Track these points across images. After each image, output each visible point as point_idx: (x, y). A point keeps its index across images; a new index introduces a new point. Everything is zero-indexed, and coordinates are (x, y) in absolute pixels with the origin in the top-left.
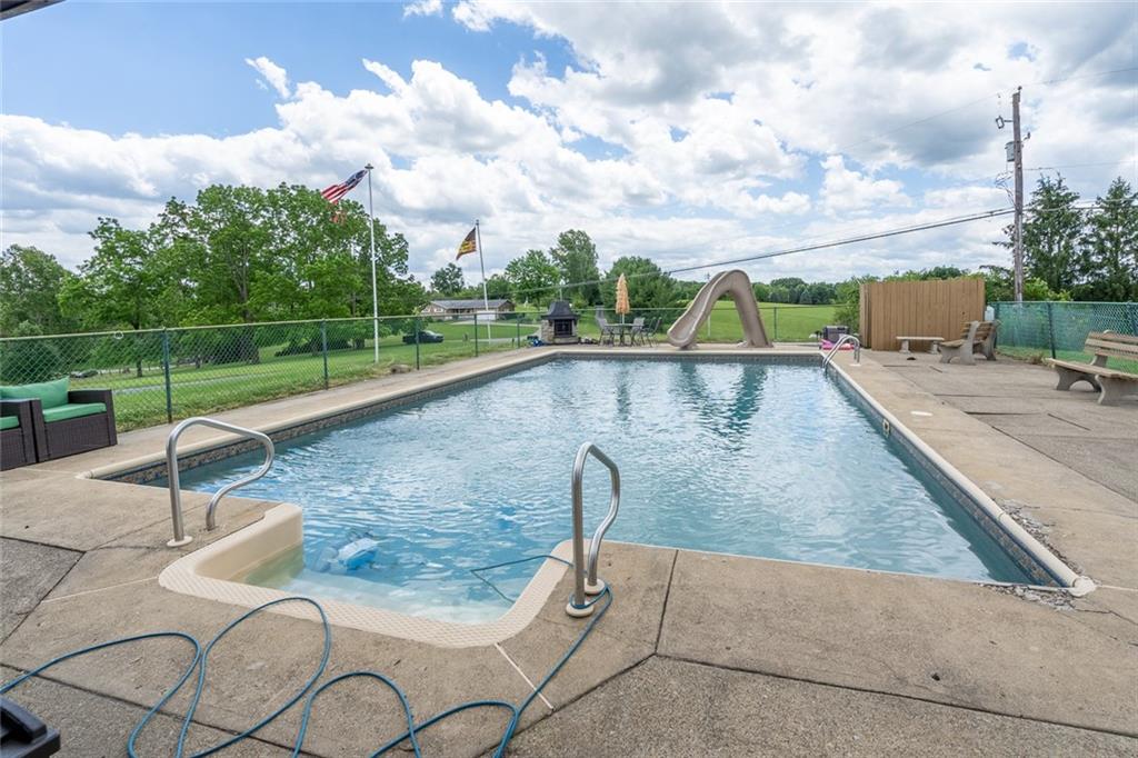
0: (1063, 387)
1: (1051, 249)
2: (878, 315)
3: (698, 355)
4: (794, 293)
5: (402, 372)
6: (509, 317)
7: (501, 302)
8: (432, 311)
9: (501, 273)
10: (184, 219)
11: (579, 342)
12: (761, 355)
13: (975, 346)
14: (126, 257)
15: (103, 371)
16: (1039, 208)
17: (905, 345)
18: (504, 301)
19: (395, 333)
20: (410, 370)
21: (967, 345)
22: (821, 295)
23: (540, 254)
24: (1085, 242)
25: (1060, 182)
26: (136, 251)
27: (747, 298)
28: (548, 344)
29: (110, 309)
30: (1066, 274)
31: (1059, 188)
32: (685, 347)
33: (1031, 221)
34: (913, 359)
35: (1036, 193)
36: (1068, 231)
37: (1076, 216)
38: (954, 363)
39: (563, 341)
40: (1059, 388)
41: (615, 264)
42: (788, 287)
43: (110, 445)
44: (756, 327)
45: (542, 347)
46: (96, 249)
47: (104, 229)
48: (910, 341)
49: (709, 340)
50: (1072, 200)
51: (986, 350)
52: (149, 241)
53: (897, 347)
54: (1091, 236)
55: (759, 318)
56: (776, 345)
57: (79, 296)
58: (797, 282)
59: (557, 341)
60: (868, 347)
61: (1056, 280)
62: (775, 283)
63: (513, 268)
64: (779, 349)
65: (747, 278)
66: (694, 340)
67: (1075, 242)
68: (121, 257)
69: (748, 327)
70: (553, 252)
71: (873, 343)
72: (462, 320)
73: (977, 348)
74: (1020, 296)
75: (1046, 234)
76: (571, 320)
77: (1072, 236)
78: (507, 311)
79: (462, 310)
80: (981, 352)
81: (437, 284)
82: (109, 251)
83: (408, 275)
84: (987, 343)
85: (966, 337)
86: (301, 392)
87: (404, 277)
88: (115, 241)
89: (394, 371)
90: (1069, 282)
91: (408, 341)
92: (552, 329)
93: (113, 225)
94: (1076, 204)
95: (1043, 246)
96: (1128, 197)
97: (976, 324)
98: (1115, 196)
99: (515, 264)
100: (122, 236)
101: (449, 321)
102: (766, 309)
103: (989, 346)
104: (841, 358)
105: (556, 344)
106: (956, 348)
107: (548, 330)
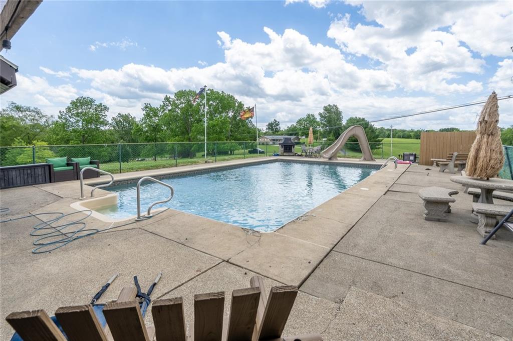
5: (209, 163)
8: (264, 140)
9: (295, 124)
10: (170, 103)
11: (295, 155)
12: (370, 165)
14: (153, 117)
15: (147, 159)
18: (295, 136)
20: (212, 162)
21: (451, 164)
23: (313, 116)
26: (156, 115)
27: (363, 138)
28: (281, 155)
29: (148, 136)
32: (330, 159)
34: (429, 169)
38: (446, 172)
39: (287, 154)
41: (347, 120)
43: (97, 177)
44: (367, 152)
46: (144, 114)
47: (146, 107)
52: (160, 111)
55: (368, 148)
56: (377, 160)
57: (138, 132)
59: (285, 154)
63: (299, 122)
68: (151, 117)
69: (364, 151)
70: (320, 114)
72: (276, 144)
76: (291, 146)
78: (296, 141)
79: (277, 140)
81: (269, 128)
82: (148, 115)
85: (451, 160)
86: (167, 167)
88: (150, 111)
89: (206, 162)
91: (250, 152)
92: (283, 149)
93: (149, 106)
97: (456, 154)
99: (300, 120)
100: (152, 109)
101: (271, 144)
105: (284, 156)
106: (446, 165)
107: (280, 150)
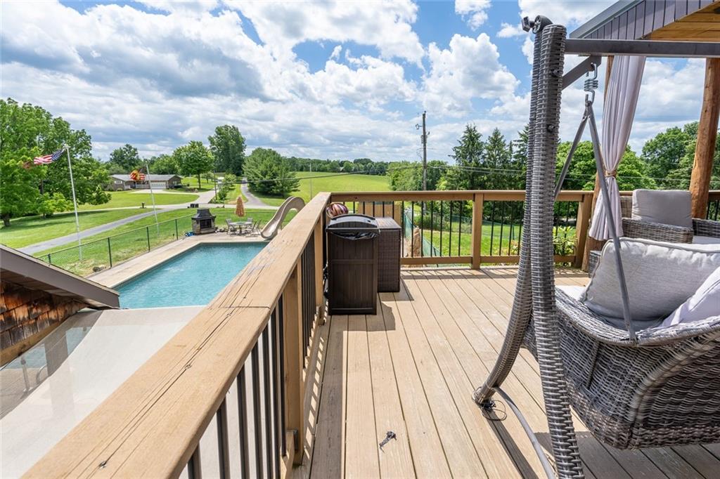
5: (101, 270)
7: (169, 176)
11: (216, 231)
16: (466, 140)
20: (105, 268)
24: (484, 157)
25: (475, 128)
28: (197, 234)
31: (474, 131)
33: (463, 146)
35: (465, 132)
36: (478, 152)
37: (481, 144)
39: (206, 231)
42: (363, 164)
45: (192, 238)
50: (479, 137)
58: (368, 161)
59: (202, 232)
62: (356, 162)
67: (480, 157)
75: (469, 153)
76: (210, 219)
77: (479, 154)
81: (116, 160)
92: (199, 225)
94: (481, 140)
96: (500, 137)
98: (495, 136)
99: (180, 150)
105: (202, 234)
107: (196, 226)
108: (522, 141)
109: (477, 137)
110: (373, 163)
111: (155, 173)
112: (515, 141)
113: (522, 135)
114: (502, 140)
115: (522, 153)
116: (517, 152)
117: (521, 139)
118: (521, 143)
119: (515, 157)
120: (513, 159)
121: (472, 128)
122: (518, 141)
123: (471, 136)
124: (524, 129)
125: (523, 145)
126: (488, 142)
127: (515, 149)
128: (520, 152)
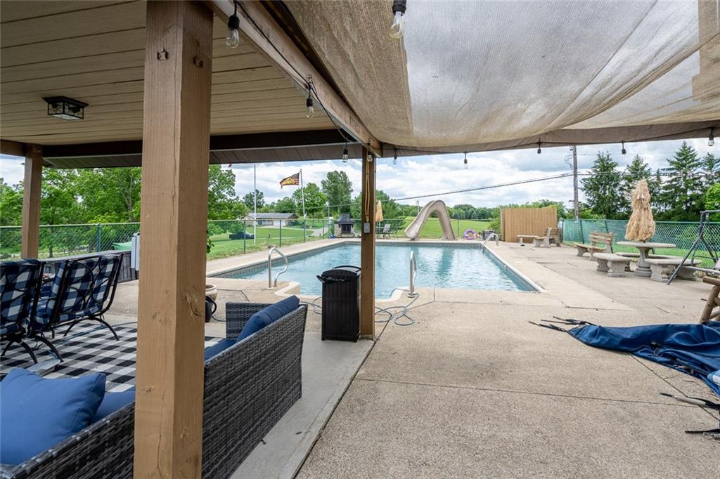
0: (580, 255)
1: (605, 193)
2: (508, 224)
3: (420, 243)
4: (467, 213)
6: (295, 224)
7: (289, 215)
9: (290, 197)
11: (354, 237)
12: (452, 244)
13: (550, 239)
14: (48, 180)
16: (598, 170)
17: (521, 239)
18: (292, 214)
19: (225, 232)
21: (547, 239)
22: (483, 215)
23: (315, 185)
24: (621, 189)
25: (608, 156)
27: (445, 216)
28: (338, 238)
30: (613, 206)
31: (608, 159)
32: (413, 239)
33: (594, 177)
34: (523, 245)
35: (596, 162)
36: (613, 183)
37: (617, 175)
38: (542, 247)
39: (346, 236)
40: (578, 256)
42: (464, 210)
44: (449, 230)
45: (334, 239)
48: (523, 238)
49: (424, 237)
50: (615, 166)
51: (556, 242)
53: (517, 241)
54: (625, 186)
55: (450, 225)
56: (459, 239)
57: (13, 204)
58: (469, 207)
59: (343, 235)
60: (504, 241)
61: (607, 210)
62: (457, 208)
63: (297, 193)
64: (460, 241)
65: (444, 205)
66: (417, 236)
67: (617, 189)
69: (444, 230)
70: (323, 183)
71: (506, 239)
72: (265, 225)
73: (551, 241)
74: (577, 217)
75: (602, 184)
76: (350, 225)
77: (615, 186)
78: (293, 220)
79: (265, 219)
80: (554, 243)
81: (246, 202)
83: (235, 197)
84: (557, 238)
85: (546, 235)
87: (233, 198)
90: (614, 211)
91: (232, 237)
92: (340, 229)
94: (617, 169)
95: (601, 191)
96: (642, 165)
97: (550, 229)
98: (636, 164)
99: (299, 191)
102: (454, 223)
103: (557, 239)
104: (490, 245)
105: (342, 237)
106: (542, 240)
107: (338, 230)
108: (673, 169)
109: (613, 166)
110: (475, 209)
111: (277, 212)
112: (664, 170)
113: (672, 163)
114: (646, 169)
115: (674, 183)
116: (668, 182)
117: (672, 167)
118: (673, 172)
119: (666, 188)
120: (661, 192)
121: (605, 156)
122: (668, 169)
123: (603, 166)
124: (675, 155)
125: (675, 174)
126: (627, 171)
127: (665, 179)
128: (671, 182)
